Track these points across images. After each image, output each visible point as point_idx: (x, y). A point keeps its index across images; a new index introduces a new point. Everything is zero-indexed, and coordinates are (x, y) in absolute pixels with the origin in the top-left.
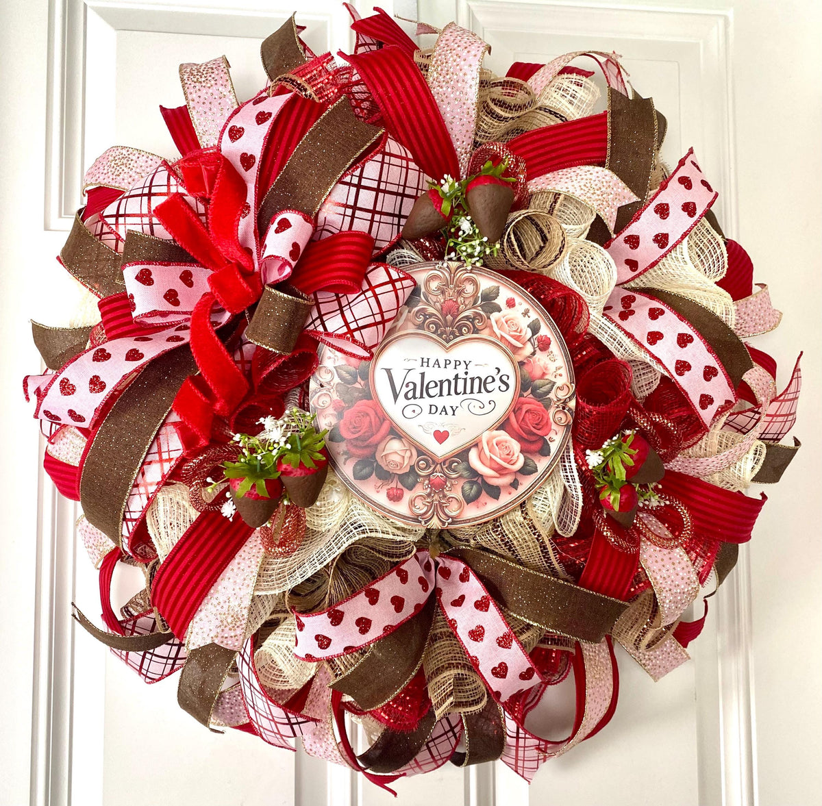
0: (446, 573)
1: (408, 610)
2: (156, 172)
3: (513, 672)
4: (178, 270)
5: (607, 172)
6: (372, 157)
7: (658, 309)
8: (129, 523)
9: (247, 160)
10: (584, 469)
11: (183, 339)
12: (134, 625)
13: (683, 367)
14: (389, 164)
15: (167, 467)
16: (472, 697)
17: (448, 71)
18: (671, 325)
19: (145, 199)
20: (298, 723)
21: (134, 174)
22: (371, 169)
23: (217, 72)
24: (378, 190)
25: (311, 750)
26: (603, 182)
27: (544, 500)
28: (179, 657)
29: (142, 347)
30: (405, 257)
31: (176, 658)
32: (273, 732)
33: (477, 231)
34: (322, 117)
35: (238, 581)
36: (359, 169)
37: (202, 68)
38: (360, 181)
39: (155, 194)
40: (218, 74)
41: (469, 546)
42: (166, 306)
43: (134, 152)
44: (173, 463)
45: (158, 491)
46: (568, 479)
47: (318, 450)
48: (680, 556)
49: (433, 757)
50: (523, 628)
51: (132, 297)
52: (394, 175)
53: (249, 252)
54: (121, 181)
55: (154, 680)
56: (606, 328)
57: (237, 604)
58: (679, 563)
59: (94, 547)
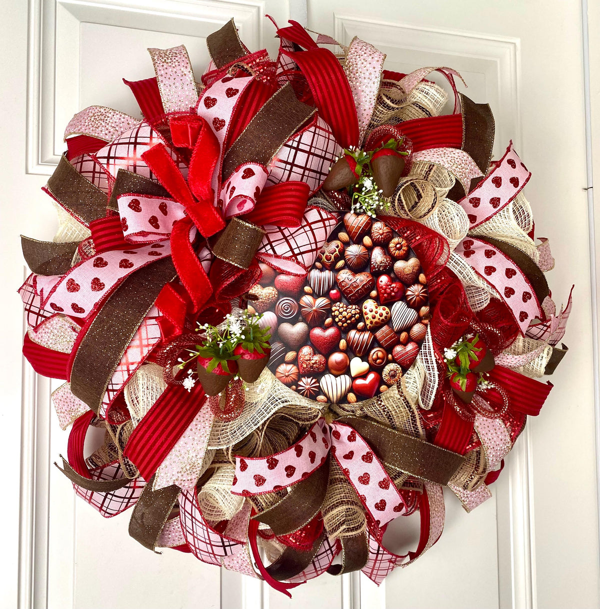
0: (337, 435)
1: (318, 461)
2: (140, 127)
3: (389, 507)
4: (157, 202)
5: (465, 153)
6: (309, 128)
7: (492, 251)
8: (111, 393)
9: (219, 123)
10: (440, 362)
11: (160, 254)
12: (101, 473)
13: (510, 292)
14: (318, 134)
15: (146, 352)
16: (352, 525)
17: (357, 70)
18: (501, 262)
19: (132, 146)
20: (230, 546)
21: (110, 128)
22: (307, 137)
23: (179, 56)
24: (309, 153)
25: (229, 565)
26: (462, 160)
27: (414, 383)
28: (133, 497)
29: (131, 258)
30: (319, 204)
31: (131, 498)
32: (208, 552)
33: (376, 187)
34: (273, 96)
35: (196, 438)
36: (299, 136)
37: (168, 52)
38: (298, 145)
39: (140, 144)
40: (180, 58)
41: (355, 416)
42: (149, 228)
43: (110, 111)
44: (151, 348)
45: (138, 369)
46: (429, 368)
47: (265, 341)
48: (500, 424)
49: (315, 568)
50: (396, 475)
51: (124, 219)
52: (321, 142)
53: (213, 191)
54: (100, 132)
55: (111, 515)
56: (459, 262)
57: (194, 455)
58: (499, 429)
59: (66, 412)
